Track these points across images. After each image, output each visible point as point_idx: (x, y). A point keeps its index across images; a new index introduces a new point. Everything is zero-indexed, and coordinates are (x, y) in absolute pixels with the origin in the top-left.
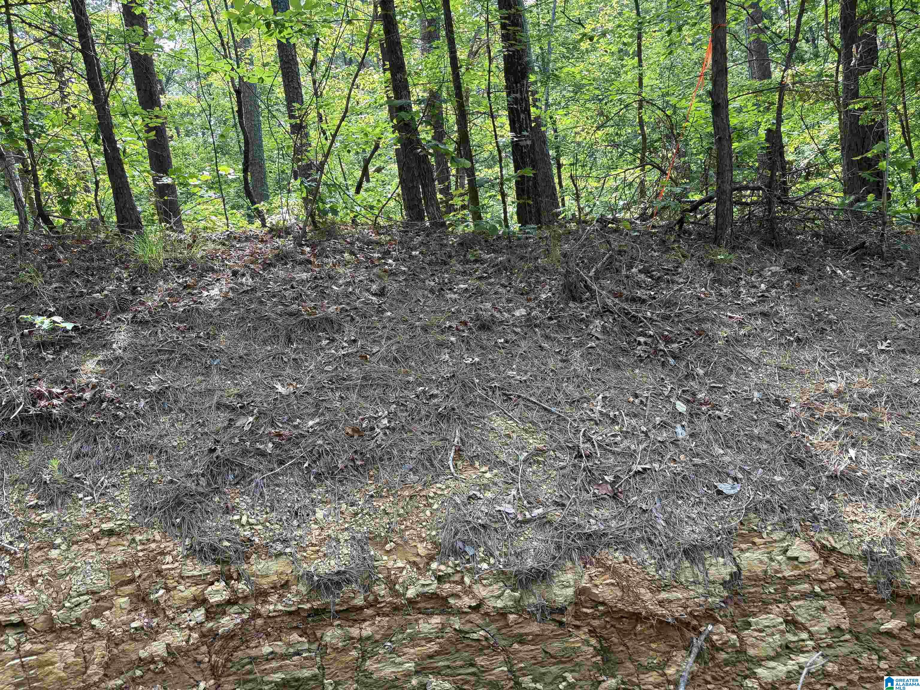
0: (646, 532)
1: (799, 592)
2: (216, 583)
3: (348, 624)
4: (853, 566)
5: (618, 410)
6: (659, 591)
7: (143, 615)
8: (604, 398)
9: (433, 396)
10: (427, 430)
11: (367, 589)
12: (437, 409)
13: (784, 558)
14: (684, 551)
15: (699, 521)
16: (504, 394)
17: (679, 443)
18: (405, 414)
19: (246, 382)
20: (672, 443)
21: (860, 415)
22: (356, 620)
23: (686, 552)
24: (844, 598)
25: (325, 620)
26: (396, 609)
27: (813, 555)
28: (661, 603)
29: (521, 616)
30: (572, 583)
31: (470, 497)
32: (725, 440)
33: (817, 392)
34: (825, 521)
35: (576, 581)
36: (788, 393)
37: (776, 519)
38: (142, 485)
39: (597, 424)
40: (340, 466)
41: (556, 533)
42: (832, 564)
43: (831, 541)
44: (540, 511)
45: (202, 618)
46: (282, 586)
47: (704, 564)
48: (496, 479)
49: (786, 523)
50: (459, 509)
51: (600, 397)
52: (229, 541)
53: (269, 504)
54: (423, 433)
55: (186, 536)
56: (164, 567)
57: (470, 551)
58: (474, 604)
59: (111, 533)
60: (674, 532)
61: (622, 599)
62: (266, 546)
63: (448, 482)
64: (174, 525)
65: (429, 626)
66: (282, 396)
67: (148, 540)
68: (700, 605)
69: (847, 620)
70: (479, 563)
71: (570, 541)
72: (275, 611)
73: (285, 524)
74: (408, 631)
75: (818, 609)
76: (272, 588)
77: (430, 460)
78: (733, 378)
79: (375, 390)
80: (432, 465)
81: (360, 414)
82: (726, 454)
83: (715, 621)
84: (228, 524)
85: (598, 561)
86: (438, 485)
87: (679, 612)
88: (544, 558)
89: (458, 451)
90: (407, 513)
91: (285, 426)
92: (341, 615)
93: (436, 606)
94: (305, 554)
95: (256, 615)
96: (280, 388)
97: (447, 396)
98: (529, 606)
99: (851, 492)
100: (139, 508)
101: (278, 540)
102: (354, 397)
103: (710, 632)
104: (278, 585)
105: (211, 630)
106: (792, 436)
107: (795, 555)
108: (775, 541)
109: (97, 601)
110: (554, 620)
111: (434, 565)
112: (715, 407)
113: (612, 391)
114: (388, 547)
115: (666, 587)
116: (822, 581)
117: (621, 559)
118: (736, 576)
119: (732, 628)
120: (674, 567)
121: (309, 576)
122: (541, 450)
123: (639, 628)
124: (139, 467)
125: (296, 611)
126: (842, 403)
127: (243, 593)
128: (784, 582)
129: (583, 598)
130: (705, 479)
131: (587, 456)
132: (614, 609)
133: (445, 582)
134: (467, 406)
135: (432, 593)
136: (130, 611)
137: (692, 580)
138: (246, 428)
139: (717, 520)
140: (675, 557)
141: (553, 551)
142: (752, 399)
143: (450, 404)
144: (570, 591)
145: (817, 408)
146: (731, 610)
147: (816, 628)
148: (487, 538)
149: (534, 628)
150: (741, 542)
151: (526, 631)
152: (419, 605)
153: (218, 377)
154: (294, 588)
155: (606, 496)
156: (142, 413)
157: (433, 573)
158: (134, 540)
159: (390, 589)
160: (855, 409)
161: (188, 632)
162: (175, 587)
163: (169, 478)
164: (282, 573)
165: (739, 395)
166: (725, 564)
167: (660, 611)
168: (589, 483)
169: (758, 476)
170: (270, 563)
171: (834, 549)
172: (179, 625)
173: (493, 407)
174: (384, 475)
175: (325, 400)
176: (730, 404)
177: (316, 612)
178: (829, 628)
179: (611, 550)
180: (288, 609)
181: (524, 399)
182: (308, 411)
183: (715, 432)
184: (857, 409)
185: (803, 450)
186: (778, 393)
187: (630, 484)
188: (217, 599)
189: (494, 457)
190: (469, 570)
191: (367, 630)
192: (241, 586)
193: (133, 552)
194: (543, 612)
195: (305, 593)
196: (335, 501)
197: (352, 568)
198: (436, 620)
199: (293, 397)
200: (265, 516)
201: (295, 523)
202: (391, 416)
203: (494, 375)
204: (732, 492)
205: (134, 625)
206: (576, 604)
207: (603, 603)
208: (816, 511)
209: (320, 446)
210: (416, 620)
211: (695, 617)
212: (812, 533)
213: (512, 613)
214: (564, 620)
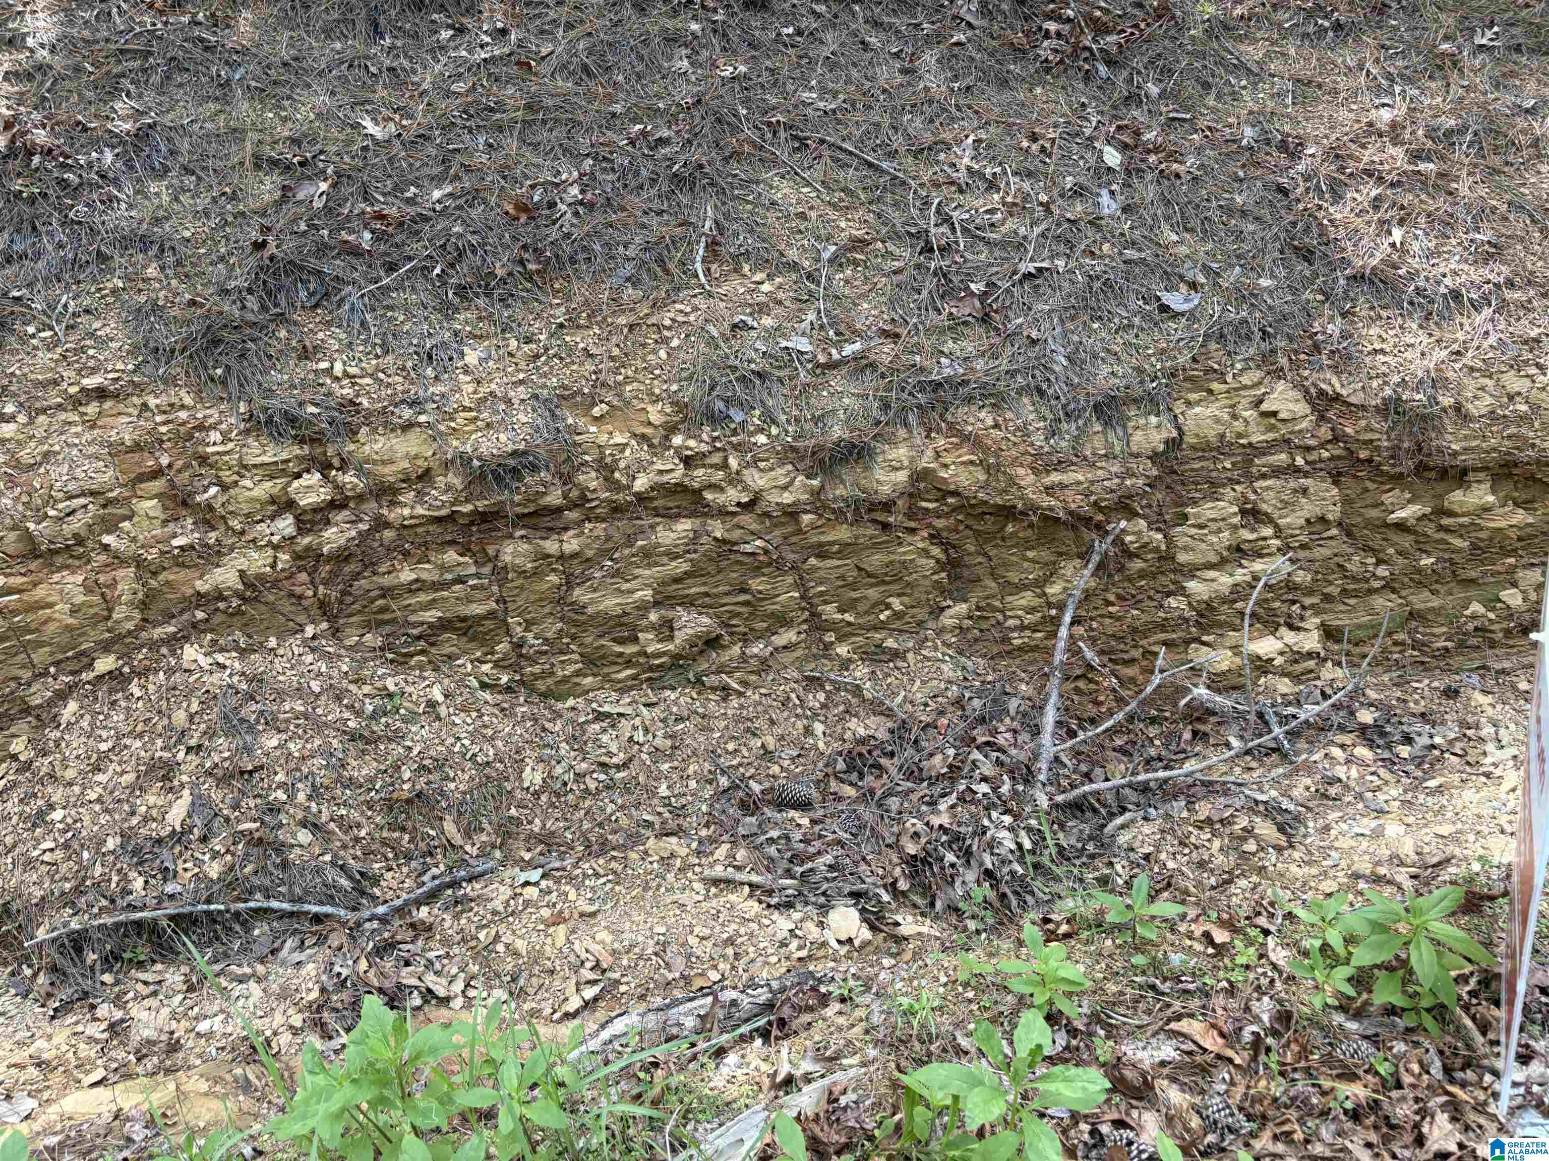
0: (1034, 377)
1: (1270, 466)
2: (305, 475)
3: (538, 534)
4: (1363, 423)
5: (1000, 164)
6: (1048, 472)
7: (190, 527)
8: (978, 141)
9: (662, 142)
10: (655, 207)
11: (567, 479)
12: (670, 167)
13: (1255, 414)
14: (1095, 406)
15: (1125, 357)
16: (795, 138)
17: (1103, 222)
18: (611, 177)
19: (304, 113)
20: (1090, 222)
21: (1423, 166)
22: (551, 529)
23: (1097, 408)
24: (1339, 474)
25: (499, 530)
26: (617, 510)
27: (1302, 408)
28: (1049, 490)
29: (821, 516)
30: (906, 463)
31: (735, 326)
32: (1183, 217)
33: (1356, 126)
34: (1332, 352)
35: (912, 460)
36: (1304, 127)
37: (1252, 351)
38: (139, 310)
39: (961, 191)
40: (500, 272)
41: (882, 383)
42: (1329, 420)
43: (1334, 383)
44: (857, 346)
45: (290, 531)
46: (420, 478)
47: (1124, 427)
48: (781, 295)
49: (1266, 359)
50: (717, 347)
51: (970, 140)
52: (316, 405)
53: (378, 341)
54: (646, 213)
55: (239, 398)
56: (209, 450)
57: (738, 417)
58: (745, 500)
59: (101, 394)
60: (1080, 376)
61: (985, 486)
62: (384, 412)
63: (696, 301)
64: (212, 380)
65: (673, 535)
66: (376, 142)
67: (172, 405)
68: (1112, 491)
69: (1338, 508)
70: (752, 434)
71: (905, 396)
72: (412, 517)
73: (412, 373)
74: (640, 543)
75: (1295, 491)
76: (403, 481)
77: (661, 262)
78: (1211, 101)
79: (551, 130)
80: (667, 271)
81: (526, 177)
82: (1181, 242)
83: (1132, 514)
84: (311, 376)
85: (951, 426)
86: (678, 306)
87: (1076, 501)
88: (860, 423)
89: (713, 246)
90: (626, 355)
91: (390, 199)
92: (526, 521)
93: (684, 504)
94: (453, 424)
95: (380, 524)
96: (370, 127)
97: (689, 142)
98: (835, 500)
99: (1382, 303)
100: (143, 350)
101: (403, 401)
102: (512, 145)
103: (1123, 530)
104: (413, 477)
105: (308, 548)
106: (1301, 206)
107: (1273, 408)
108: (1245, 387)
109: (104, 506)
110: (875, 521)
111: (677, 440)
112: (1174, 156)
113: (992, 129)
114: (596, 411)
115: (1060, 465)
116: (1308, 449)
117: (990, 422)
118: (1173, 444)
119: (1159, 523)
120: (1076, 433)
121: (465, 460)
122: (861, 241)
123: (1010, 528)
124: (127, 278)
125: (448, 516)
126: (1395, 145)
127: (352, 489)
128: (1248, 451)
129: (922, 485)
130: (1142, 285)
131: (942, 250)
132: (973, 502)
133: (697, 467)
134: (726, 160)
135: (676, 484)
136: (165, 522)
137: (1103, 452)
138: (318, 204)
139: (1154, 354)
140: (1079, 417)
141: (875, 413)
142: (1241, 140)
143: (695, 155)
144: (902, 476)
145: (1350, 156)
146: (1160, 497)
147: (1288, 520)
148: (765, 395)
149: (843, 533)
150: (1190, 391)
151: (830, 538)
152: (656, 503)
153: (246, 105)
154: (441, 481)
155: (970, 319)
156: (111, 175)
157: (676, 452)
158: (145, 406)
159: (606, 479)
160: (1416, 156)
161: (270, 552)
162: (236, 482)
163: (188, 296)
164: (416, 457)
165: (1217, 135)
166: (1158, 426)
167: (1047, 501)
168: (942, 297)
169: (1232, 280)
170: (394, 441)
171: (1337, 398)
172: (254, 541)
173: (775, 162)
174: (581, 291)
175: (457, 150)
176: (1199, 150)
177: (484, 518)
178: (1308, 521)
179: (974, 408)
180: (436, 514)
181: (831, 145)
182: (427, 171)
183: (1168, 203)
184: (1419, 157)
185: (1315, 231)
186: (1287, 128)
187: (1012, 296)
188: (310, 500)
189: (776, 254)
190: (737, 447)
191: (571, 543)
192: (349, 478)
193: (149, 425)
194: (857, 509)
195: (460, 487)
196: (496, 334)
197: (537, 446)
198: (685, 526)
199: (397, 143)
200: (374, 362)
201: (429, 371)
202: (586, 181)
203: (776, 100)
204: (1186, 307)
205: (176, 542)
206: (911, 495)
207: (955, 493)
208: (1320, 337)
209: (460, 236)
210: (652, 527)
211: (1101, 509)
212: (1306, 373)
213: (806, 512)
214: (891, 519)
